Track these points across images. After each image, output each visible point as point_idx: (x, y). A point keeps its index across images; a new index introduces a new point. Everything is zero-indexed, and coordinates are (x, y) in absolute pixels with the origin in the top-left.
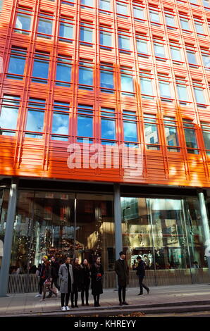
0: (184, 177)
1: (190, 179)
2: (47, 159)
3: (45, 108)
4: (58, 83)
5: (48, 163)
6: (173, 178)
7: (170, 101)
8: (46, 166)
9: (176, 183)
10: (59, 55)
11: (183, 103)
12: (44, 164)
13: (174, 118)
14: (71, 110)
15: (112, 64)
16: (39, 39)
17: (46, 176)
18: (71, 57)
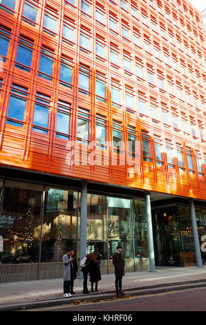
0: (139, 181)
1: (143, 182)
2: (28, 149)
3: (28, 97)
4: (41, 74)
5: (29, 154)
6: (132, 181)
7: (133, 112)
8: (26, 157)
9: (133, 185)
10: (43, 45)
11: (142, 115)
12: (25, 155)
13: (134, 127)
14: (52, 104)
15: (89, 67)
16: (24, 24)
17: (26, 166)
18: (53, 50)
